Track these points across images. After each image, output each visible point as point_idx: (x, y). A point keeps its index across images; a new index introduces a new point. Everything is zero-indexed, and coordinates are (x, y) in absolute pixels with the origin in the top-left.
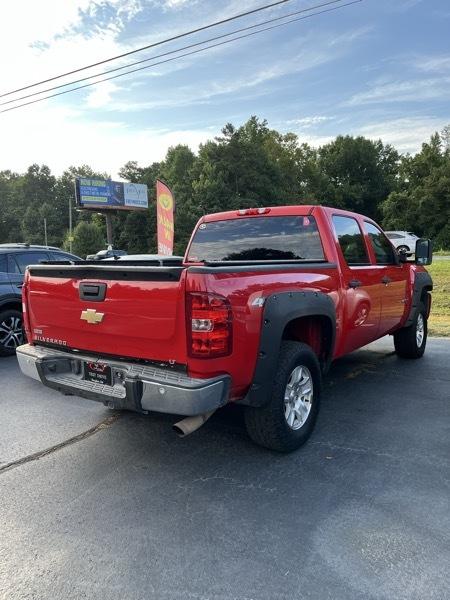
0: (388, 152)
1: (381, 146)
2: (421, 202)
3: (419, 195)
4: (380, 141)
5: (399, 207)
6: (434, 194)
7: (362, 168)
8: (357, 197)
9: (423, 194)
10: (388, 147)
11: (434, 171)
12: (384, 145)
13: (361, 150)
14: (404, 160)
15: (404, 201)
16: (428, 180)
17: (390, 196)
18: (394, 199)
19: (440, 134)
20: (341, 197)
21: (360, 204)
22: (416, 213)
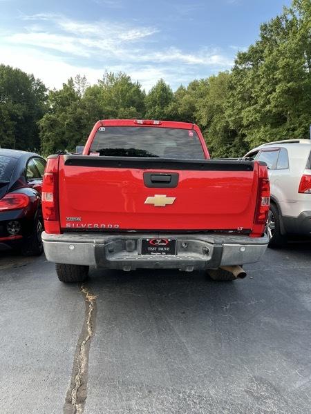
0: (38, 84)
1: (33, 79)
2: (66, 123)
3: (65, 118)
4: (32, 75)
5: (51, 125)
6: (74, 119)
7: (20, 92)
8: (18, 113)
9: (67, 118)
10: (38, 80)
11: (73, 104)
12: (36, 79)
13: (19, 79)
14: (51, 92)
15: (54, 121)
16: (70, 109)
17: (45, 116)
18: (48, 119)
19: (74, 79)
20: (7, 112)
21: (22, 119)
22: (63, 130)
